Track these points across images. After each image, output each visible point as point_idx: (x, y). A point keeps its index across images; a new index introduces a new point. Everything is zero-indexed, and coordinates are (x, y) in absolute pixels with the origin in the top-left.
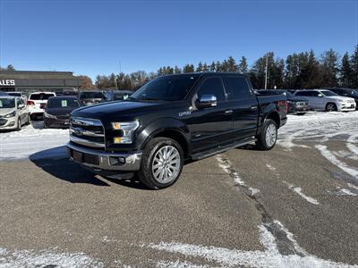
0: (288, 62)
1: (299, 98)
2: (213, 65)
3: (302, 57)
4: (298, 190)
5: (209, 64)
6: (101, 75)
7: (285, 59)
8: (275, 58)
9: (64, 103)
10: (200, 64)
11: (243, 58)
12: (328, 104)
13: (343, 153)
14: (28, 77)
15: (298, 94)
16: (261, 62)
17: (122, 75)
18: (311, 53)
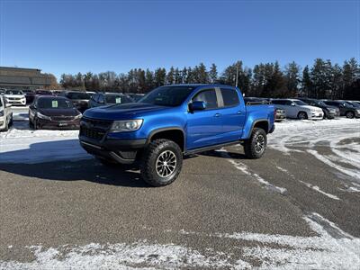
0: (255, 71)
2: (185, 70)
3: (268, 67)
5: (181, 69)
6: (67, 74)
7: (253, 69)
8: (243, 67)
9: (55, 104)
10: (172, 69)
11: (213, 65)
12: (300, 112)
16: (231, 70)
17: (90, 75)
18: (276, 63)
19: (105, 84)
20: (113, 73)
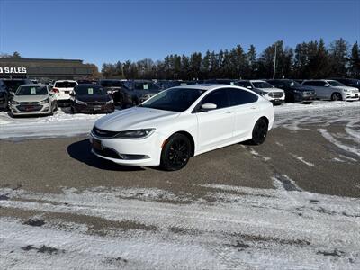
0: (297, 51)
1: (306, 87)
2: (221, 53)
3: (312, 46)
4: (300, 158)
5: (217, 52)
6: (107, 63)
7: (294, 48)
8: (284, 47)
9: (91, 91)
10: (208, 53)
11: (252, 46)
12: (334, 94)
13: (340, 135)
14: (39, 65)
15: (306, 84)
16: (269, 51)
17: (128, 63)
18: (321, 42)
19: (142, 72)
20: (150, 61)
